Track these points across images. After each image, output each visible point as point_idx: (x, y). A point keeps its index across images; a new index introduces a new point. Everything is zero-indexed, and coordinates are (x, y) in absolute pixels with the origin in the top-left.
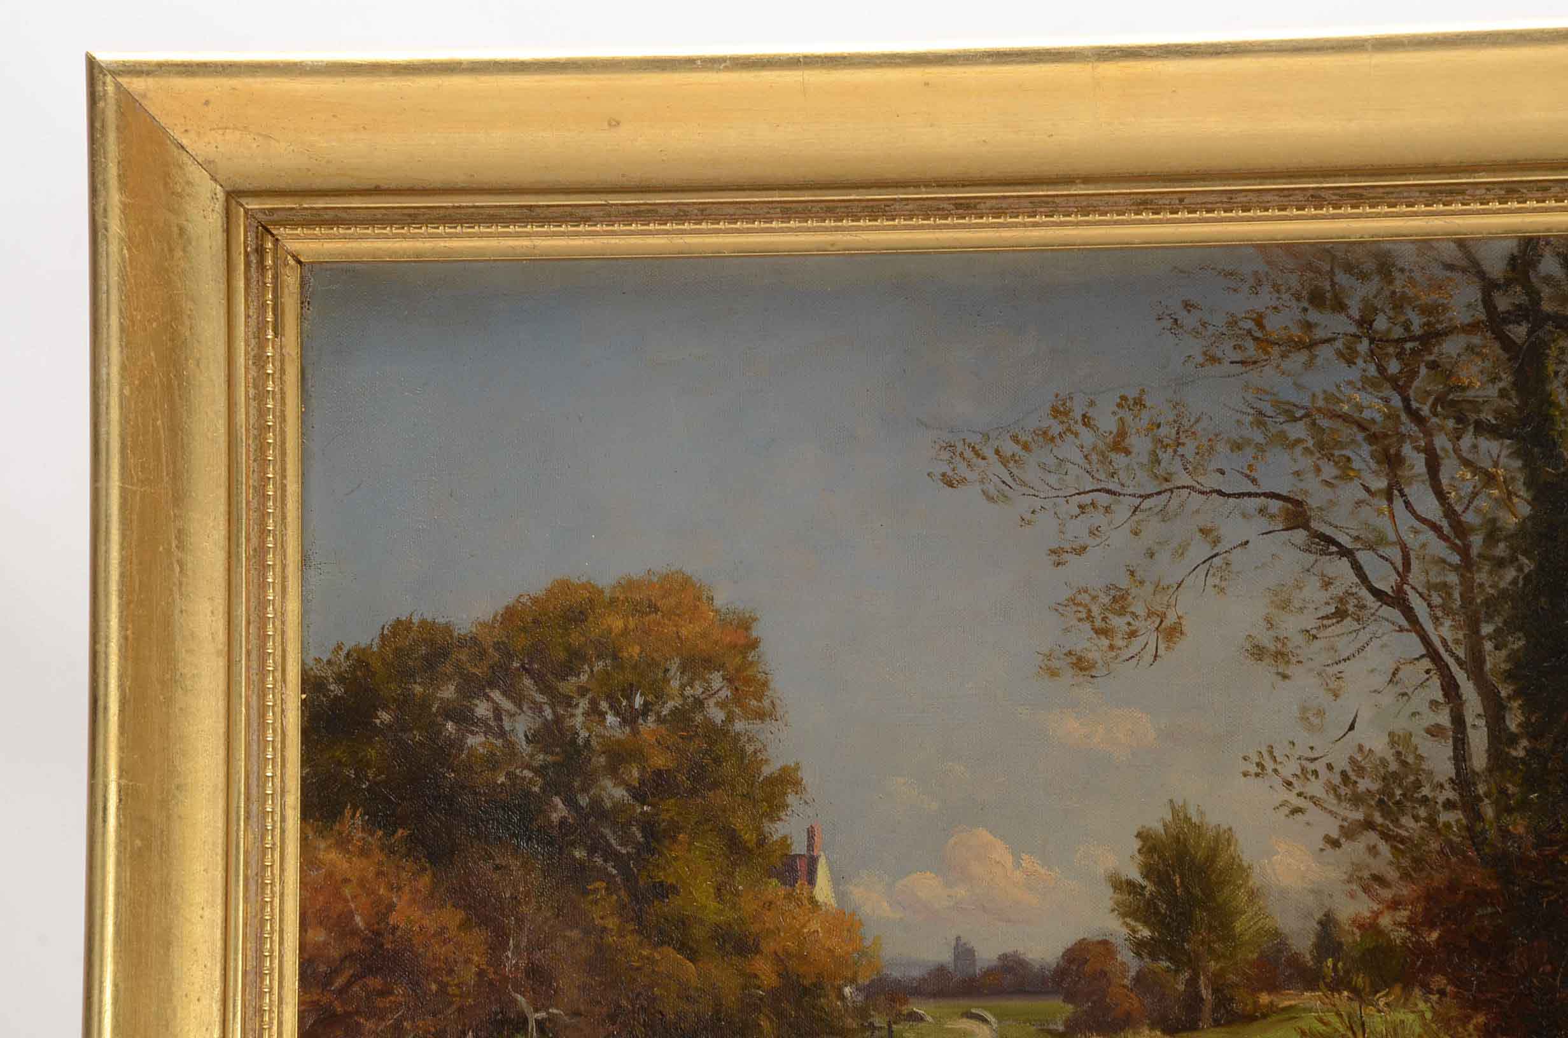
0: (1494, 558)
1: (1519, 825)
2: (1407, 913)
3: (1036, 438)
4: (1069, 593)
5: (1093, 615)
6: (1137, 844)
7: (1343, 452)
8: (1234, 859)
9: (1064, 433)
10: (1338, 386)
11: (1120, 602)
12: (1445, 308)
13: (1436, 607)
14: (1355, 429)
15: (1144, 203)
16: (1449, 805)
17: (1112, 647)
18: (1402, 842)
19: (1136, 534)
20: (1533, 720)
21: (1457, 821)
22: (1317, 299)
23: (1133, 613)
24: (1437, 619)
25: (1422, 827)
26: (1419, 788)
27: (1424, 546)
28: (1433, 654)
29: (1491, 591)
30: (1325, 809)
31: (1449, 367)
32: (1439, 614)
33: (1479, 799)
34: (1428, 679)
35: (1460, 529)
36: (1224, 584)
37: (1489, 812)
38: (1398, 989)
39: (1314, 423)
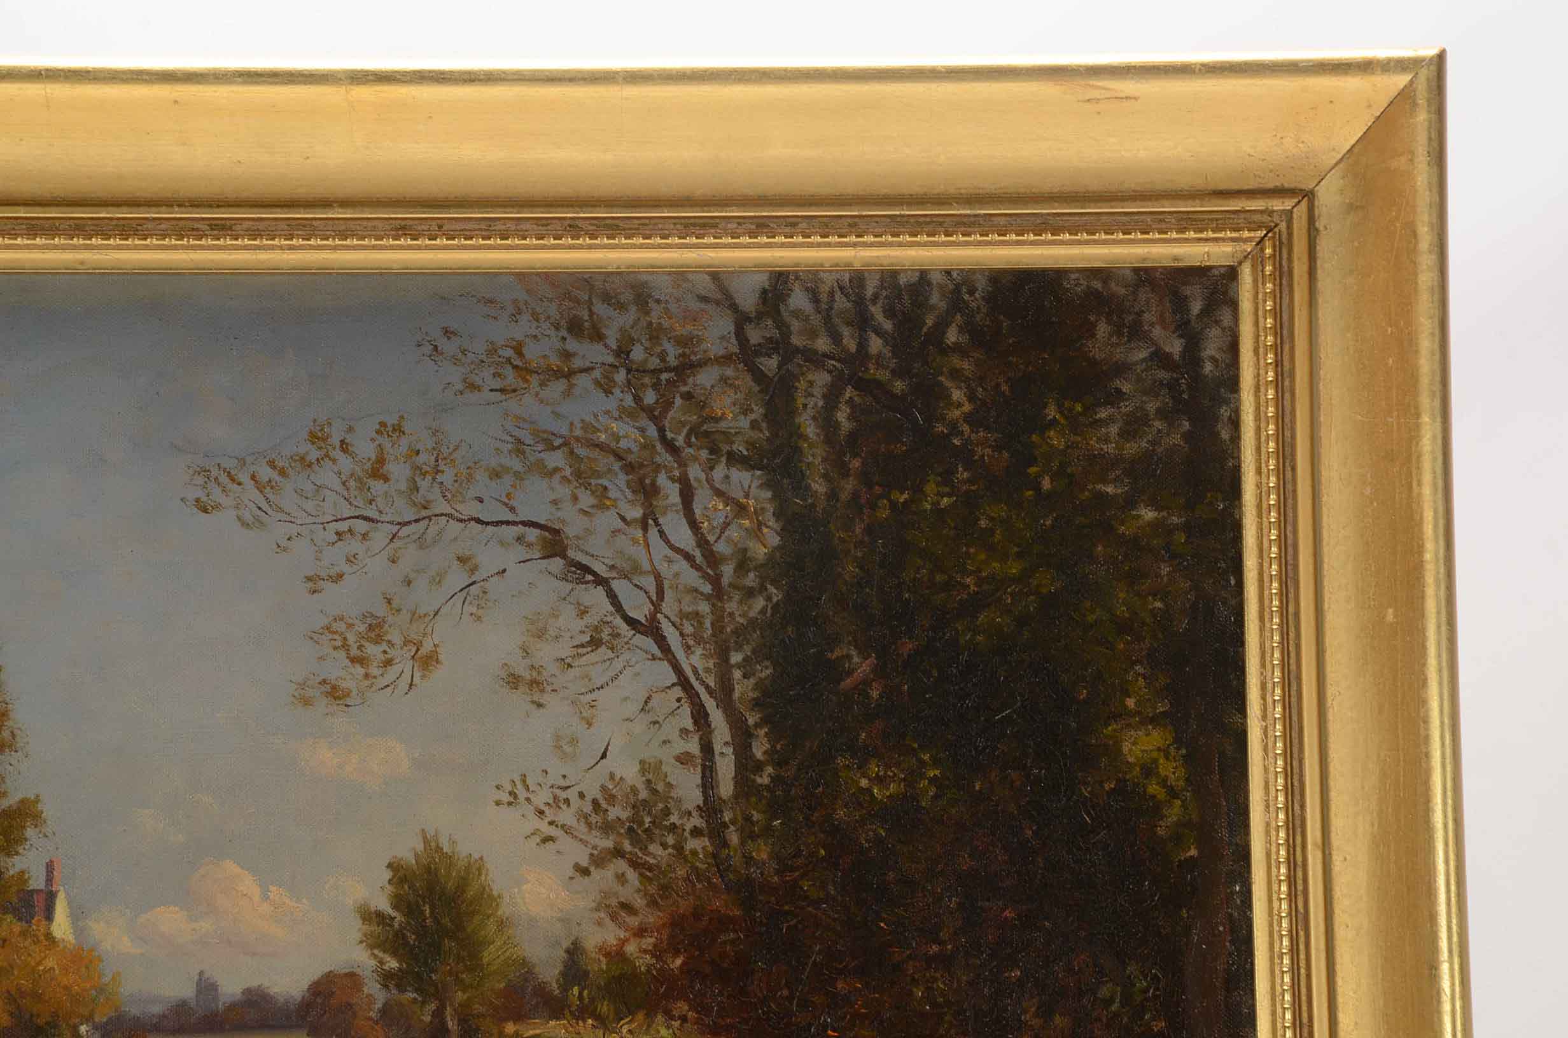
0: (744, 587)
1: (762, 852)
2: (652, 940)
3: (293, 465)
4: (325, 621)
5: (348, 643)
6: (388, 875)
7: (600, 481)
8: (484, 888)
9: (322, 459)
10: (596, 416)
11: (376, 630)
12: (700, 340)
13: (688, 636)
14: (612, 458)
15: (403, 228)
16: (696, 832)
17: (367, 676)
18: (650, 869)
19: (393, 562)
20: (778, 747)
21: (704, 848)
22: (575, 328)
23: (389, 642)
24: (689, 647)
25: (670, 854)
26: (668, 815)
27: (677, 575)
28: (683, 682)
29: (741, 620)
30: (576, 837)
31: (703, 399)
32: (691, 643)
33: (725, 826)
34: (679, 708)
35: (713, 559)
36: (480, 612)
37: (734, 838)
38: (640, 1016)
39: (572, 452)
